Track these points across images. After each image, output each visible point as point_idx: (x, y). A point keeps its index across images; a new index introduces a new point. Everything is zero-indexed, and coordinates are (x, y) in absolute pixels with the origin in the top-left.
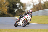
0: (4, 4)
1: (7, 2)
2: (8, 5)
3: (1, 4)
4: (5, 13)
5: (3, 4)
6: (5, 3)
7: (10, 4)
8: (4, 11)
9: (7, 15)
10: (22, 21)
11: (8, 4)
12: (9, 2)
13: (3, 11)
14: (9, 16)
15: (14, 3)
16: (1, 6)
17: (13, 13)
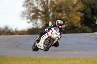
0: (74, 6)
1: (80, 3)
2: (81, 10)
3: (68, 7)
4: (76, 26)
5: (71, 7)
6: (76, 4)
7: (86, 6)
8: (73, 21)
9: (80, 29)
10: (44, 41)
11: (82, 8)
12: (85, 3)
13: (71, 20)
14: (85, 32)
15: (94, 5)
16: (67, 10)
17: (93, 25)
